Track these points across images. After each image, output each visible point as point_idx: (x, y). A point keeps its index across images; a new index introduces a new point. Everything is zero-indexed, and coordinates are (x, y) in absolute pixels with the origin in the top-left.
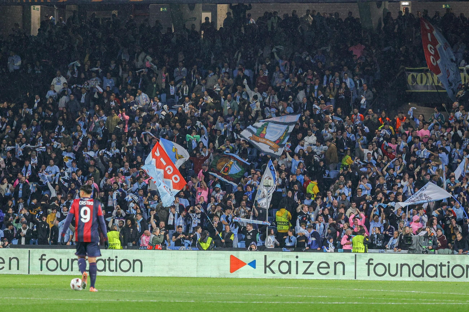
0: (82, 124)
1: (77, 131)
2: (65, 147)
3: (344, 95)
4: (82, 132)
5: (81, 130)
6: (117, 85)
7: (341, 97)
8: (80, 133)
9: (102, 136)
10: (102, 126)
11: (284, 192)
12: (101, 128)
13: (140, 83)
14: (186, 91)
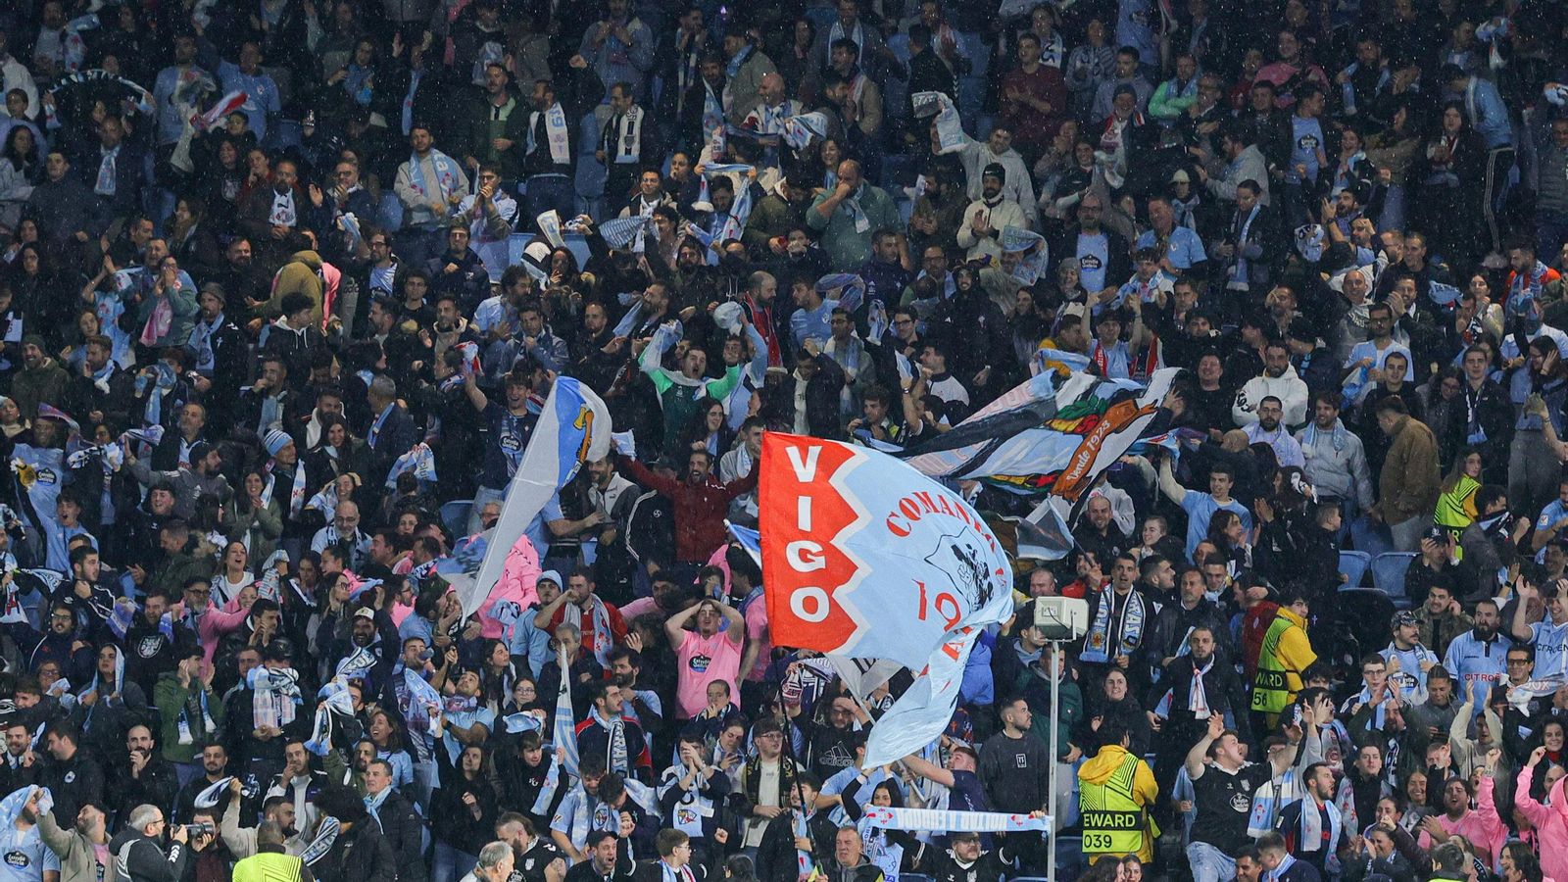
0: (112, 306)
1: (81, 340)
2: (21, 421)
3: (1454, 171)
4: (107, 346)
5: (107, 332)
6: (294, 110)
7: (1439, 179)
8: (97, 348)
9: (211, 365)
10: (214, 316)
11: (1097, 640)
12: (210, 324)
13: (409, 99)
14: (629, 141)
